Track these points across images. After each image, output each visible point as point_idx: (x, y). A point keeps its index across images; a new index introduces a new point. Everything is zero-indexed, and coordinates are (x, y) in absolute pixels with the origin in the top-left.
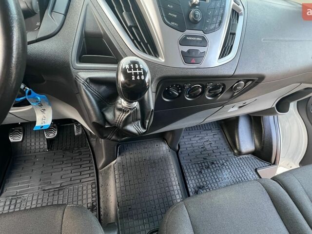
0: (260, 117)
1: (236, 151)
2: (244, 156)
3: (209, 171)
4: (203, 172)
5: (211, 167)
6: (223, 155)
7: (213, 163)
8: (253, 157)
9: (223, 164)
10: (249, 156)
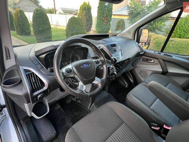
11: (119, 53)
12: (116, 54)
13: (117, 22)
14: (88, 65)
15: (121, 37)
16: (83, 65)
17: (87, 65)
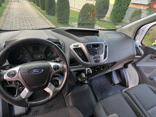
0: (119, 70)
1: (113, 84)
2: (116, 85)
3: (104, 93)
4: (102, 93)
5: (105, 91)
6: (108, 86)
7: (105, 90)
8: (120, 85)
9: (109, 90)
10: (118, 85)
11: (100, 56)
12: (95, 56)
13: (133, 12)
14: (40, 71)
15: (120, 33)
16: (33, 71)
17: (38, 70)
